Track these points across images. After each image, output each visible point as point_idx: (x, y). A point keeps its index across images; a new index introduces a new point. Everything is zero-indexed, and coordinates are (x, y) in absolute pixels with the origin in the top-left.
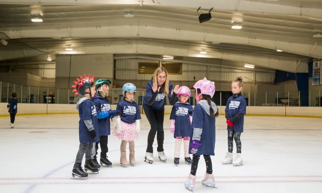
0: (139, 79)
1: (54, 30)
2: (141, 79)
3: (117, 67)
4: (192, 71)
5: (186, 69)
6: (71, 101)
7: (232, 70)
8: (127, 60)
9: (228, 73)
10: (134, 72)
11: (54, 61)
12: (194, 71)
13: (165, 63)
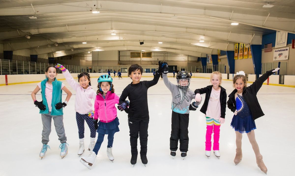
0: (131, 60)
1: (90, 44)
2: (132, 60)
3: (120, 55)
4: (157, 56)
5: (154, 55)
6: (99, 72)
7: (177, 55)
8: (125, 52)
9: (174, 57)
10: (128, 57)
11: (91, 53)
12: (158, 56)
13: (143, 52)
